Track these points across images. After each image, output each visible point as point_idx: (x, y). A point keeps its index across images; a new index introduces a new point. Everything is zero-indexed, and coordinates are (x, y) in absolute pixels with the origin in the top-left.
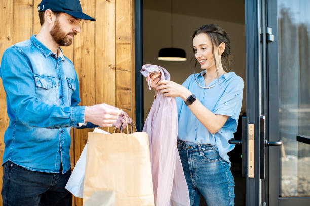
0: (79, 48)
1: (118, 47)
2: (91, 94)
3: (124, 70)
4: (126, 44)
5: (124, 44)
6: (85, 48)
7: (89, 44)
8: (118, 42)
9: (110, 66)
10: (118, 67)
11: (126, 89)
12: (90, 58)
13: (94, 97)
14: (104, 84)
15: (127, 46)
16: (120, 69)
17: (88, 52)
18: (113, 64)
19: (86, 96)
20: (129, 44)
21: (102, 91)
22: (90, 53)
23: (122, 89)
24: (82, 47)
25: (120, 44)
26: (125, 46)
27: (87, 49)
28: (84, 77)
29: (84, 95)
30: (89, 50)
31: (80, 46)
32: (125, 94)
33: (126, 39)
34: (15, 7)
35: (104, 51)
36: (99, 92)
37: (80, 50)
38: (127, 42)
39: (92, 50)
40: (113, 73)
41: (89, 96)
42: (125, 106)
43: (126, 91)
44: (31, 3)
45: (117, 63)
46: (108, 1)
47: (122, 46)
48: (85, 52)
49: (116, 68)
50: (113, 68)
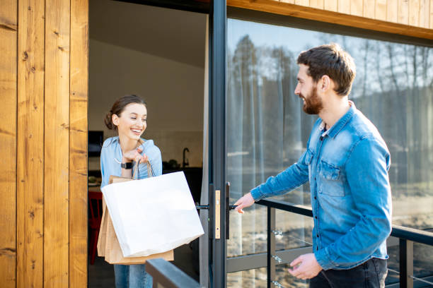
0: (23, 102)
1: (72, 103)
2: (39, 157)
3: (79, 131)
4: (81, 101)
5: (79, 101)
6: (32, 103)
7: (37, 98)
8: (72, 97)
9: (63, 125)
10: (71, 127)
11: (82, 152)
12: (37, 116)
13: (42, 160)
14: (55, 147)
15: (83, 103)
16: (74, 129)
17: (36, 108)
18: (66, 123)
19: (33, 160)
20: (85, 101)
21: (52, 154)
22: (38, 109)
23: (77, 151)
24: (28, 102)
25: (75, 101)
26: (81, 103)
27: (34, 105)
28: (30, 137)
29: (30, 158)
30: (37, 105)
31: (25, 100)
32: (80, 158)
33: (82, 95)
35: (55, 108)
36: (49, 155)
37: (25, 105)
38: (83, 99)
39: (40, 106)
40: (66, 132)
41: (37, 160)
42: (80, 171)
43: (81, 155)
45: (71, 122)
46: (61, 48)
47: (77, 103)
48: (32, 107)
49: (69, 128)
50: (66, 128)
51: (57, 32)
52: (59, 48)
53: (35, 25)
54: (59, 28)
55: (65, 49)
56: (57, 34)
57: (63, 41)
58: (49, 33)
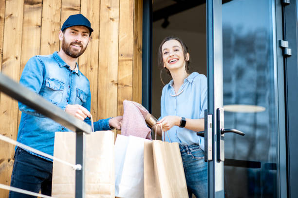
0: (83, 65)
1: (120, 64)
3: (125, 86)
4: (128, 60)
5: (126, 60)
6: (89, 65)
7: (93, 61)
8: (121, 58)
9: (113, 81)
10: (120, 82)
12: (93, 75)
13: (96, 112)
14: (106, 100)
15: (129, 62)
16: (122, 84)
17: (92, 69)
18: (115, 79)
20: (131, 60)
21: (104, 106)
22: (94, 70)
24: (86, 64)
25: (122, 61)
26: (127, 62)
27: (91, 66)
30: (93, 67)
31: (84, 63)
33: (128, 55)
34: (25, 28)
35: (107, 68)
36: (101, 107)
37: (84, 67)
39: (95, 67)
40: (115, 88)
44: (40, 24)
45: (119, 79)
46: (112, 19)
47: (124, 63)
48: (89, 69)
49: (118, 84)
50: (115, 84)
51: (109, 6)
52: (111, 19)
53: (93, 4)
54: (111, 4)
55: (115, 20)
56: (109, 8)
57: (114, 13)
58: (103, 8)
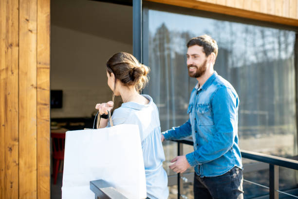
0: (4, 69)
1: (39, 70)
2: (15, 109)
3: (44, 89)
5: (43, 68)
6: (10, 69)
7: (13, 66)
8: (39, 66)
9: (32, 85)
10: (38, 86)
11: (46, 105)
12: (14, 79)
13: (17, 110)
14: (27, 101)
15: (46, 70)
16: (40, 88)
17: (13, 73)
18: (35, 84)
19: (11, 110)
21: (25, 106)
23: (42, 104)
24: (7, 69)
25: (40, 68)
26: (44, 70)
27: (12, 71)
28: (9, 94)
29: (9, 109)
31: (5, 67)
32: (44, 108)
33: (45, 64)
35: (26, 74)
36: (22, 107)
37: (5, 71)
38: (46, 67)
39: (16, 72)
40: (34, 91)
41: (13, 110)
42: (44, 118)
45: (38, 83)
46: (31, 31)
47: (42, 70)
48: (10, 73)
49: (37, 88)
50: (35, 88)
51: (28, 19)
52: (29, 30)
53: (12, 14)
54: (29, 16)
55: (33, 31)
56: (27, 20)
57: (32, 25)
58: (22, 20)
